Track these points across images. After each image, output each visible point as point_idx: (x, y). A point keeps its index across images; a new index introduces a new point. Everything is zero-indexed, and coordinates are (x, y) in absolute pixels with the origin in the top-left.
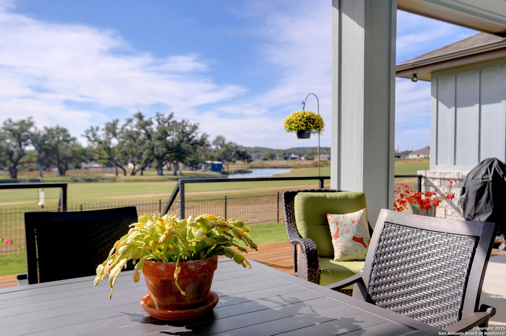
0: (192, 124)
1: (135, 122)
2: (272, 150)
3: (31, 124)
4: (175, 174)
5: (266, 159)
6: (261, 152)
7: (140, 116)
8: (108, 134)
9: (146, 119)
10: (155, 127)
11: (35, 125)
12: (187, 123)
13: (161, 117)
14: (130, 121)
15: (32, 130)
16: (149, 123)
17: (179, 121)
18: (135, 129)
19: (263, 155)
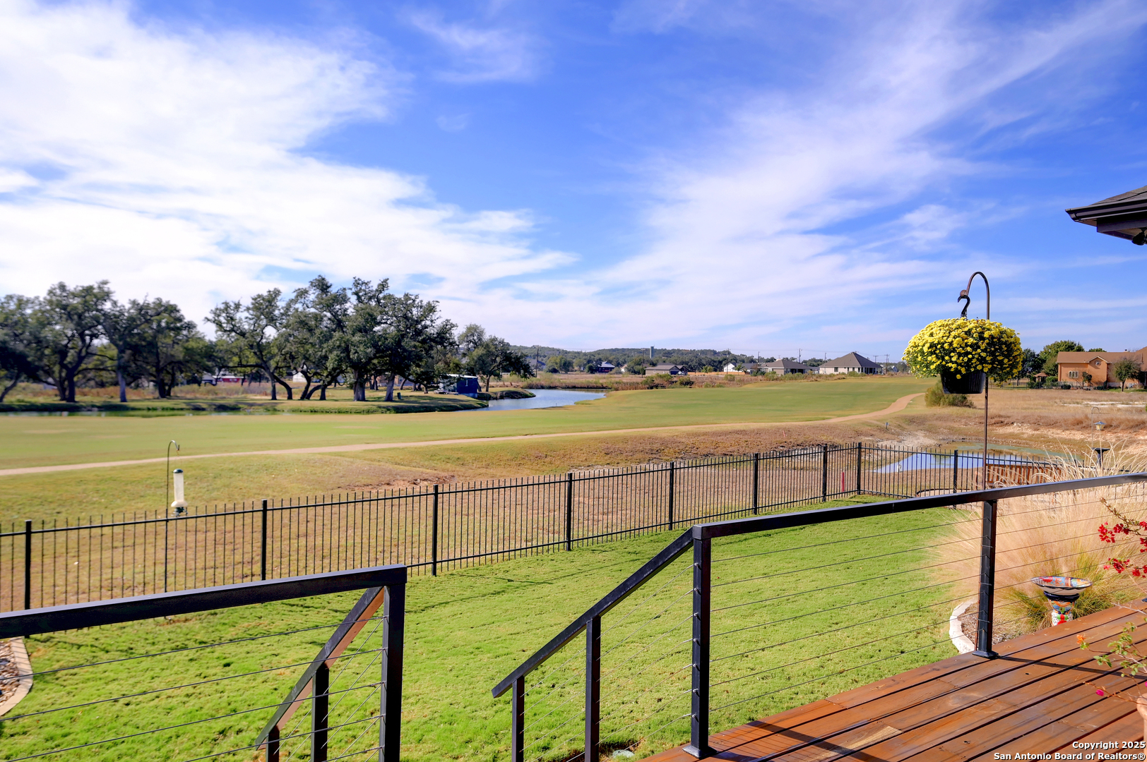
0: (424, 303)
1: (313, 295)
2: (566, 352)
3: (106, 296)
4: (389, 398)
5: (554, 371)
6: (545, 356)
7: (323, 286)
8: (258, 318)
9: (333, 290)
10: (351, 306)
11: (114, 297)
12: (414, 301)
13: (363, 288)
14: (302, 293)
15: (107, 306)
16: (341, 298)
17: (399, 295)
18: (313, 310)
19: (549, 363)
